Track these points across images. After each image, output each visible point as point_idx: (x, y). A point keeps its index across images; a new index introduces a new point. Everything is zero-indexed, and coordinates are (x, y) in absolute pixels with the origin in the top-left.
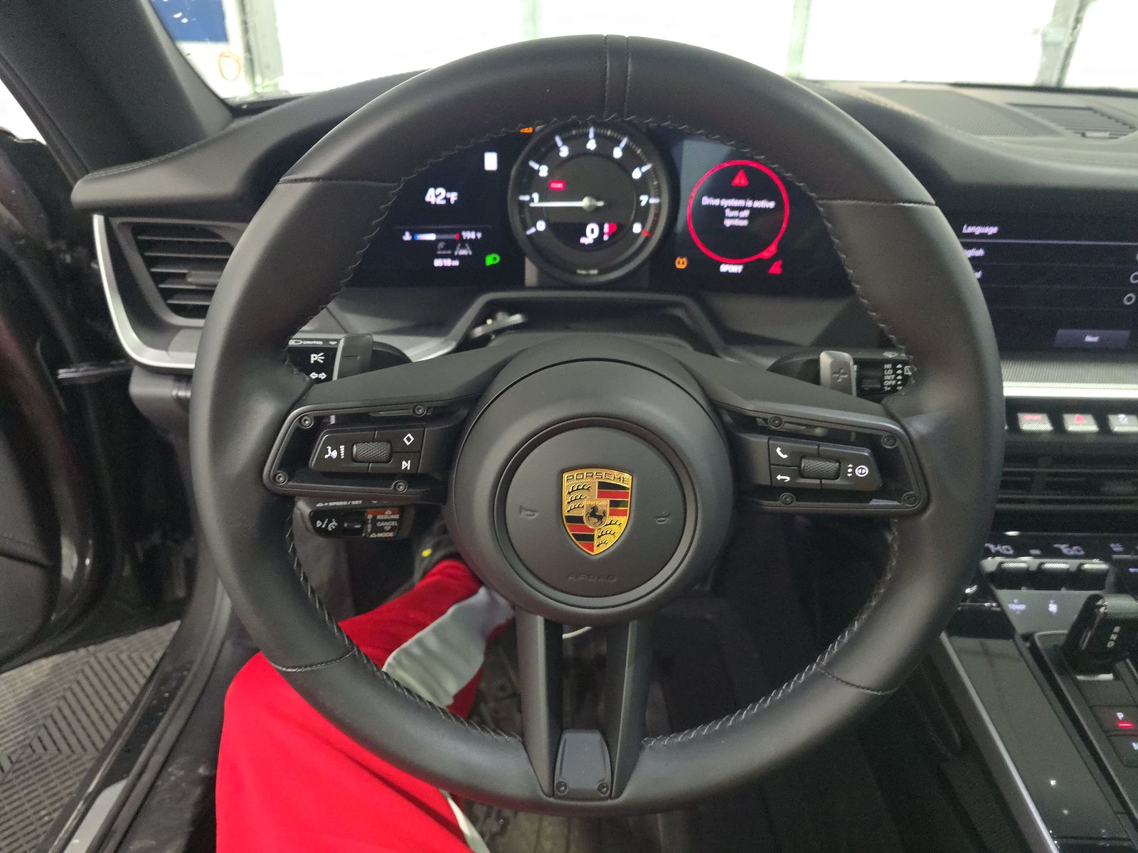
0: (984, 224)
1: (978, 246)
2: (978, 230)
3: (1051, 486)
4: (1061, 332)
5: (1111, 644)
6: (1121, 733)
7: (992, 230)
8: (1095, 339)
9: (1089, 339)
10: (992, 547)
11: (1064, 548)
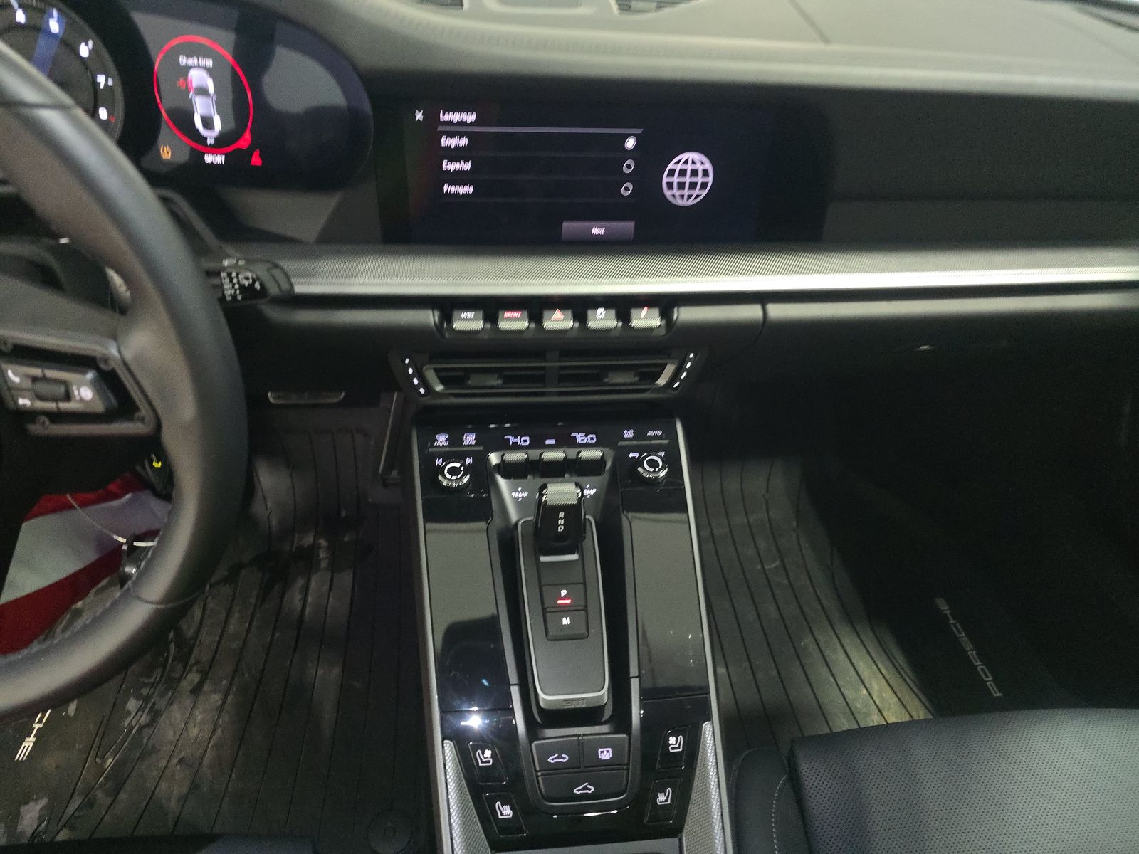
0: (461, 111)
1: (461, 135)
2: (456, 117)
3: (563, 379)
4: (566, 225)
5: (561, 529)
6: (560, 609)
7: (470, 117)
8: (602, 231)
9: (595, 231)
10: (512, 439)
11: (580, 438)
